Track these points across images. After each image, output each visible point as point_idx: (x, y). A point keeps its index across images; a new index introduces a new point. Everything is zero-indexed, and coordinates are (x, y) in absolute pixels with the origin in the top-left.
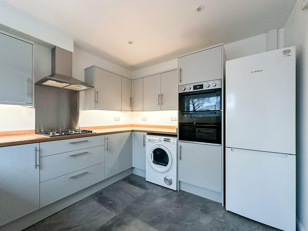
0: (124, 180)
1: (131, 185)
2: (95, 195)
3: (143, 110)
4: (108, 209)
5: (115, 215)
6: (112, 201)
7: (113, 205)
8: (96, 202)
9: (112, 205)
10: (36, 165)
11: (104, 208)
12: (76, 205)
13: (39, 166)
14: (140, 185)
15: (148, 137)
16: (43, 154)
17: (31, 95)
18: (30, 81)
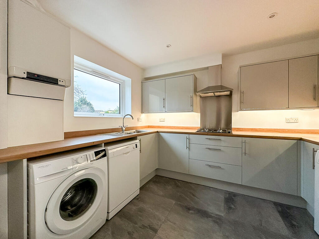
0: (278, 204)
2: (229, 193)
4: (224, 207)
5: (223, 215)
6: (235, 206)
7: (232, 209)
10: (187, 147)
13: (189, 148)
16: (191, 142)
17: (192, 105)
18: (192, 97)
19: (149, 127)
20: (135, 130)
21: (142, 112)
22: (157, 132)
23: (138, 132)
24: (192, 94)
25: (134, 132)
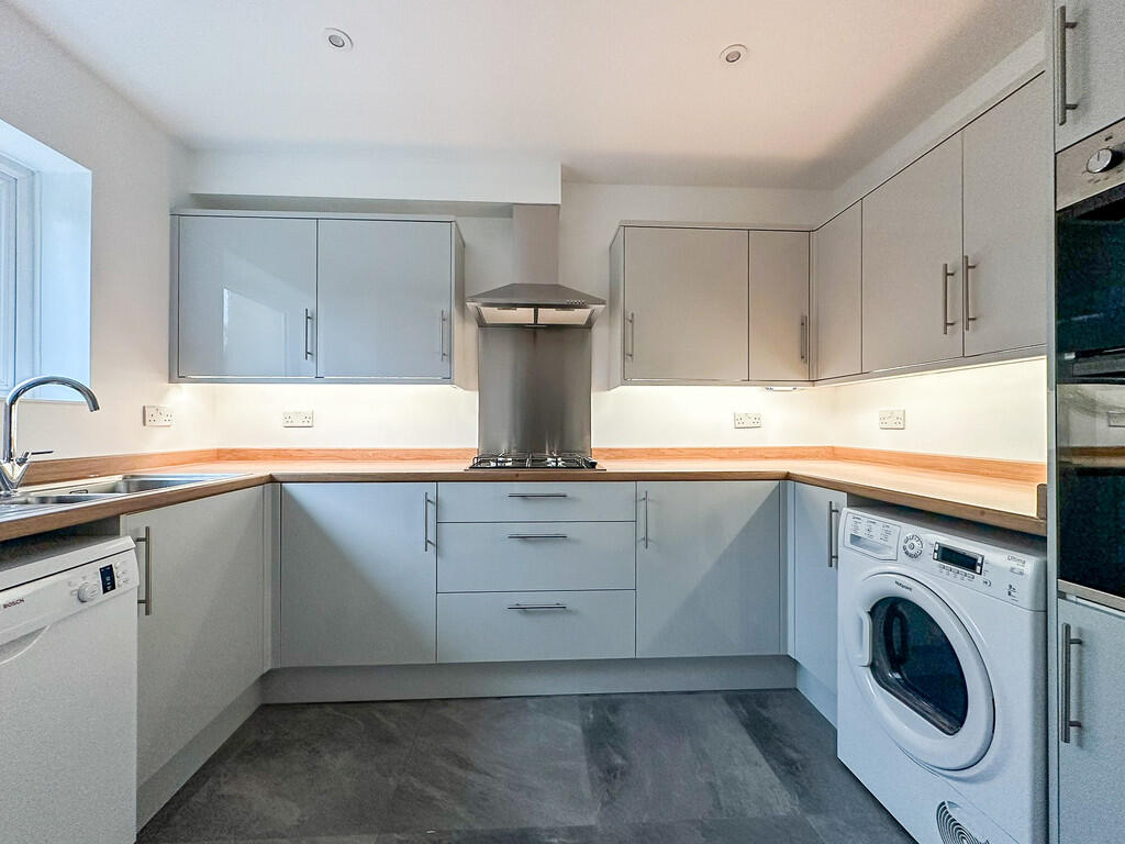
0: (735, 698)
1: (746, 737)
2: (594, 704)
3: (863, 374)
4: (592, 779)
5: (592, 820)
6: (624, 757)
7: (618, 776)
8: (578, 729)
9: (615, 777)
10: (427, 541)
11: (584, 765)
12: (531, 704)
13: (435, 545)
14: (790, 763)
15: (853, 521)
16: (447, 516)
17: (448, 355)
18: (446, 320)
19: (221, 455)
20: (118, 478)
21: (176, 374)
22: (272, 479)
23: (144, 486)
24: (447, 304)
25: (113, 490)
